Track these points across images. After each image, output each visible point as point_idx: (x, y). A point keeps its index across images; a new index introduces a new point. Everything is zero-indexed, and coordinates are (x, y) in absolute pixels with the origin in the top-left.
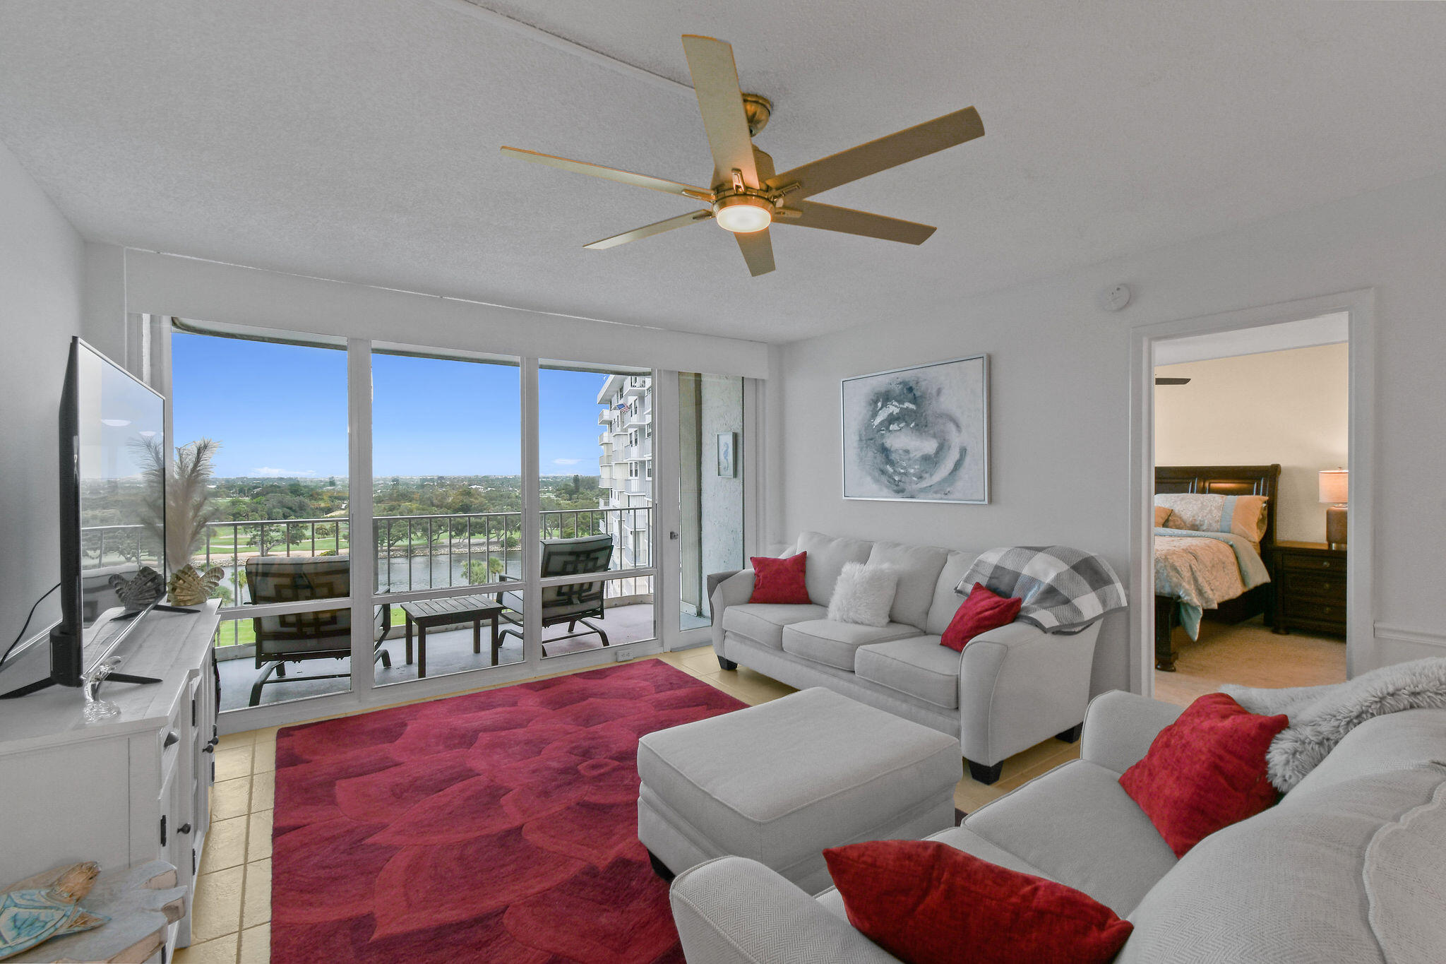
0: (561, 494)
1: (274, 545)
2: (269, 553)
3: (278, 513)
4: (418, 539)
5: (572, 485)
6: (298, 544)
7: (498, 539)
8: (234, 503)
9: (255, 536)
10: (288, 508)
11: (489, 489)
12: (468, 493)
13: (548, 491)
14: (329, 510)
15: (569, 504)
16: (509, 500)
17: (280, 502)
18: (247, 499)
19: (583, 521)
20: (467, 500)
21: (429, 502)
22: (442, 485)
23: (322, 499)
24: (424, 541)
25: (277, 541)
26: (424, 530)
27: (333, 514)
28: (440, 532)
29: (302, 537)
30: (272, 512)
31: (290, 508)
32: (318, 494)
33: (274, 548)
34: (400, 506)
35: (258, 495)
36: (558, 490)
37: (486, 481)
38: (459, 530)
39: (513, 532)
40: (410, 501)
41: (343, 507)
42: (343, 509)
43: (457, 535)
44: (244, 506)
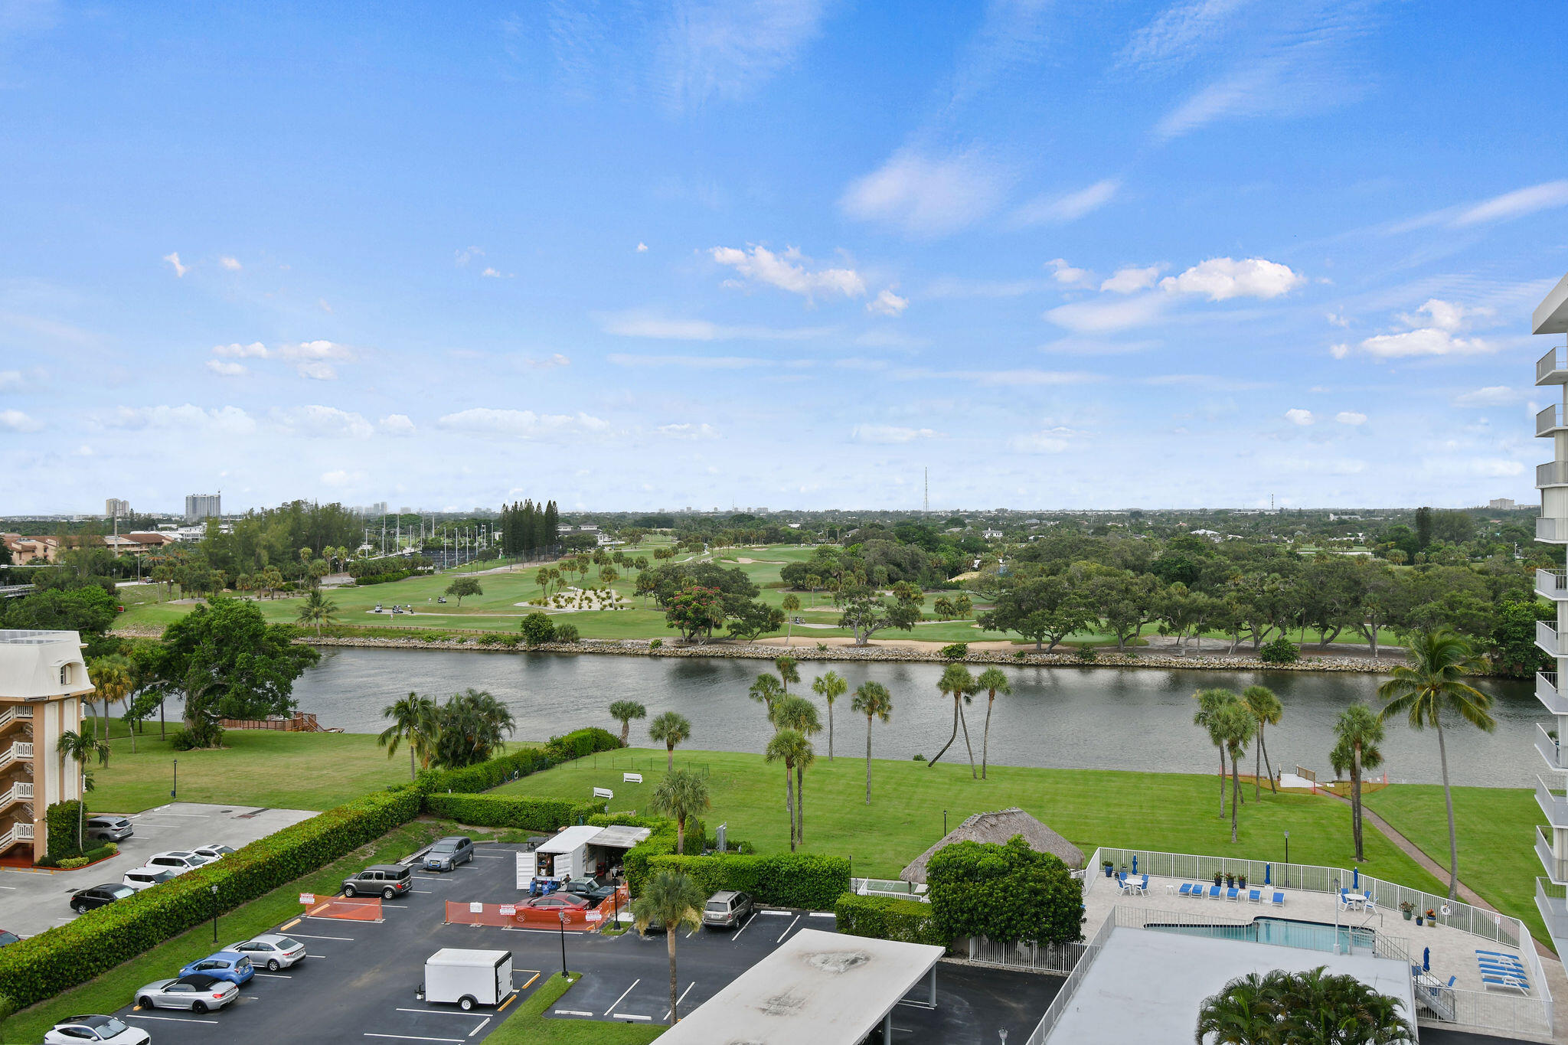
0: (1387, 549)
1: (875, 629)
2: (869, 641)
3: (881, 572)
4: (1102, 631)
5: (1413, 531)
6: (909, 628)
7: (1257, 642)
8: (823, 553)
9: (849, 612)
10: (894, 565)
11: (1230, 537)
12: (1193, 545)
13: (1357, 543)
14: (955, 571)
15: (1410, 573)
16: (1276, 560)
17: (884, 554)
18: (838, 547)
19: (1450, 613)
20: (1192, 558)
21: (1119, 561)
22: (1140, 530)
23: (943, 550)
24: (1112, 636)
25: (880, 621)
26: (1113, 615)
27: (960, 578)
28: (1142, 620)
29: (915, 616)
30: (872, 572)
31: (899, 565)
32: (938, 541)
33: (875, 633)
34: (1068, 565)
35: (855, 539)
36: (1379, 541)
37: (1221, 518)
38: (1177, 618)
39: (1288, 630)
40: (1086, 558)
41: (976, 566)
42: (975, 570)
43: (1173, 628)
44: (835, 559)
